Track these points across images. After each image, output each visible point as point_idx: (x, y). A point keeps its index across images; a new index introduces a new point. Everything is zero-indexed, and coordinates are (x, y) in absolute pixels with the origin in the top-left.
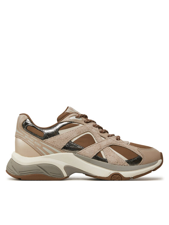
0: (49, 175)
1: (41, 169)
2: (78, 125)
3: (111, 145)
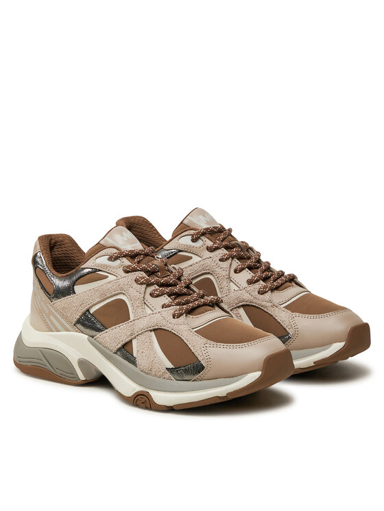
0: (53, 371)
1: (43, 359)
2: (107, 277)
3: (157, 327)
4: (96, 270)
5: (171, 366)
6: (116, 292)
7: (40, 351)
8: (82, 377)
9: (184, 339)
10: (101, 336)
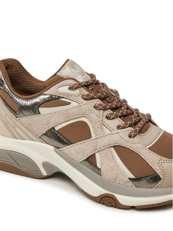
2: (69, 103)
3: (116, 145)
4: (59, 97)
5: (132, 177)
6: (80, 116)
7: (8, 153)
8: (45, 173)
9: (141, 155)
10: (67, 149)
